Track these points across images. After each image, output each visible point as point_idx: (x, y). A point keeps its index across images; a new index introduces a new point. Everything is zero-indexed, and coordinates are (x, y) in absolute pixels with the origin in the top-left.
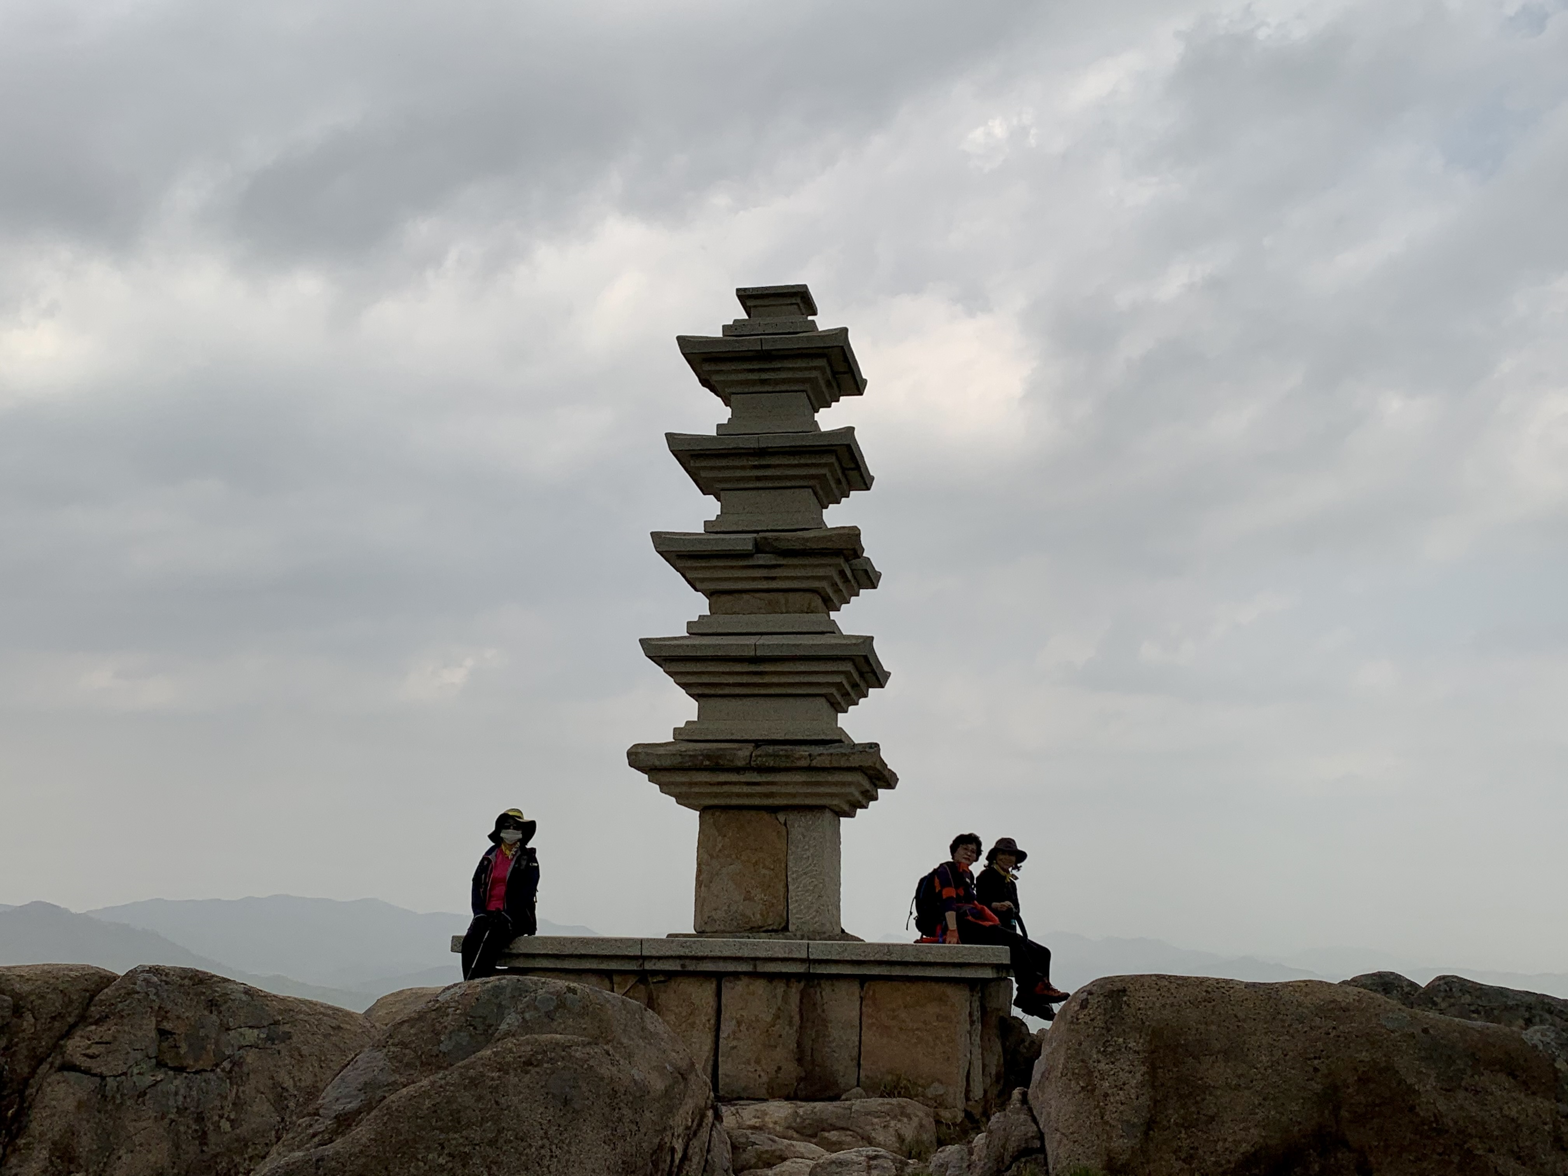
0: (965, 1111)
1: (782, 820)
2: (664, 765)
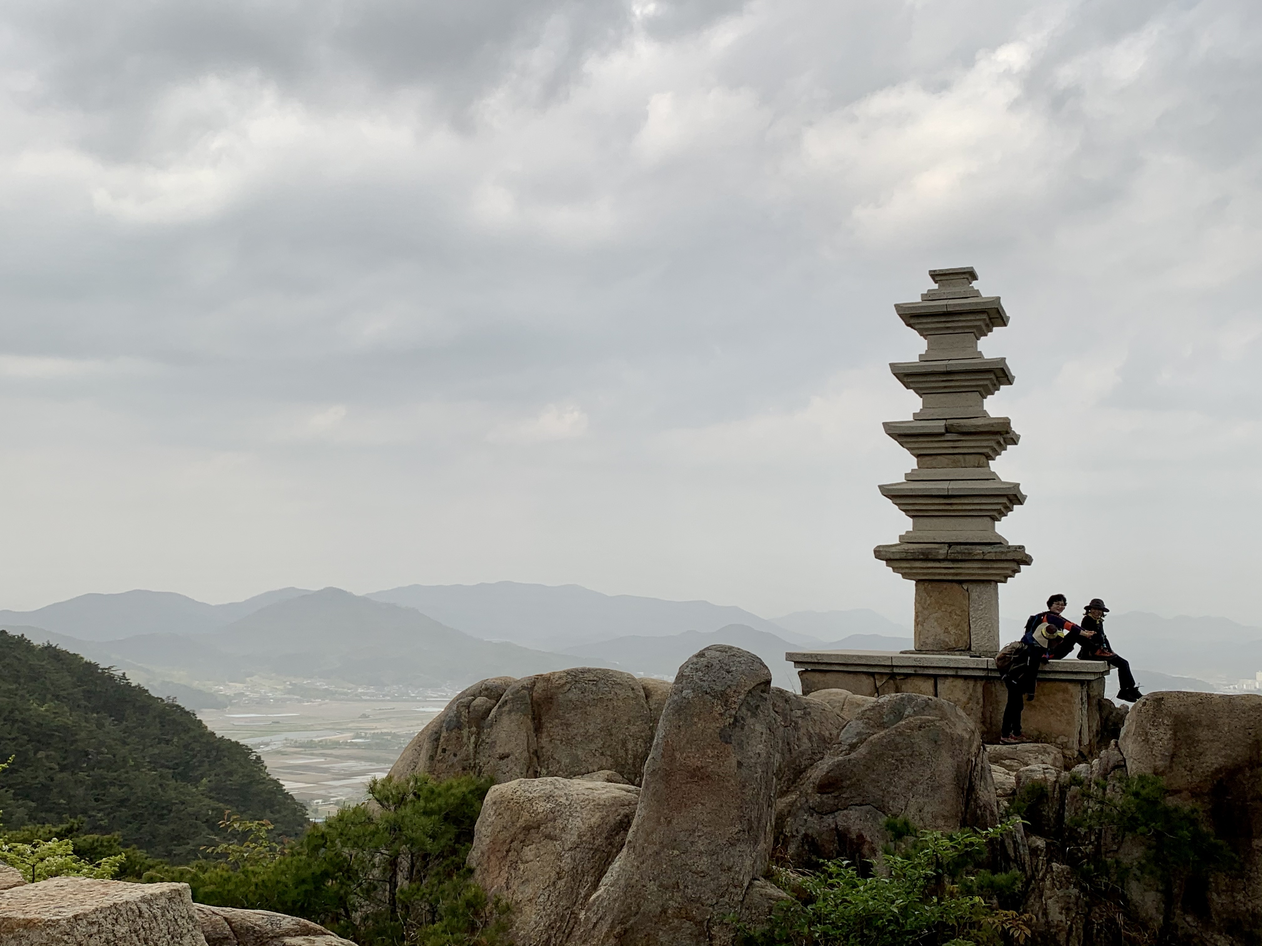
0: (1079, 751)
1: (966, 588)
2: (896, 558)
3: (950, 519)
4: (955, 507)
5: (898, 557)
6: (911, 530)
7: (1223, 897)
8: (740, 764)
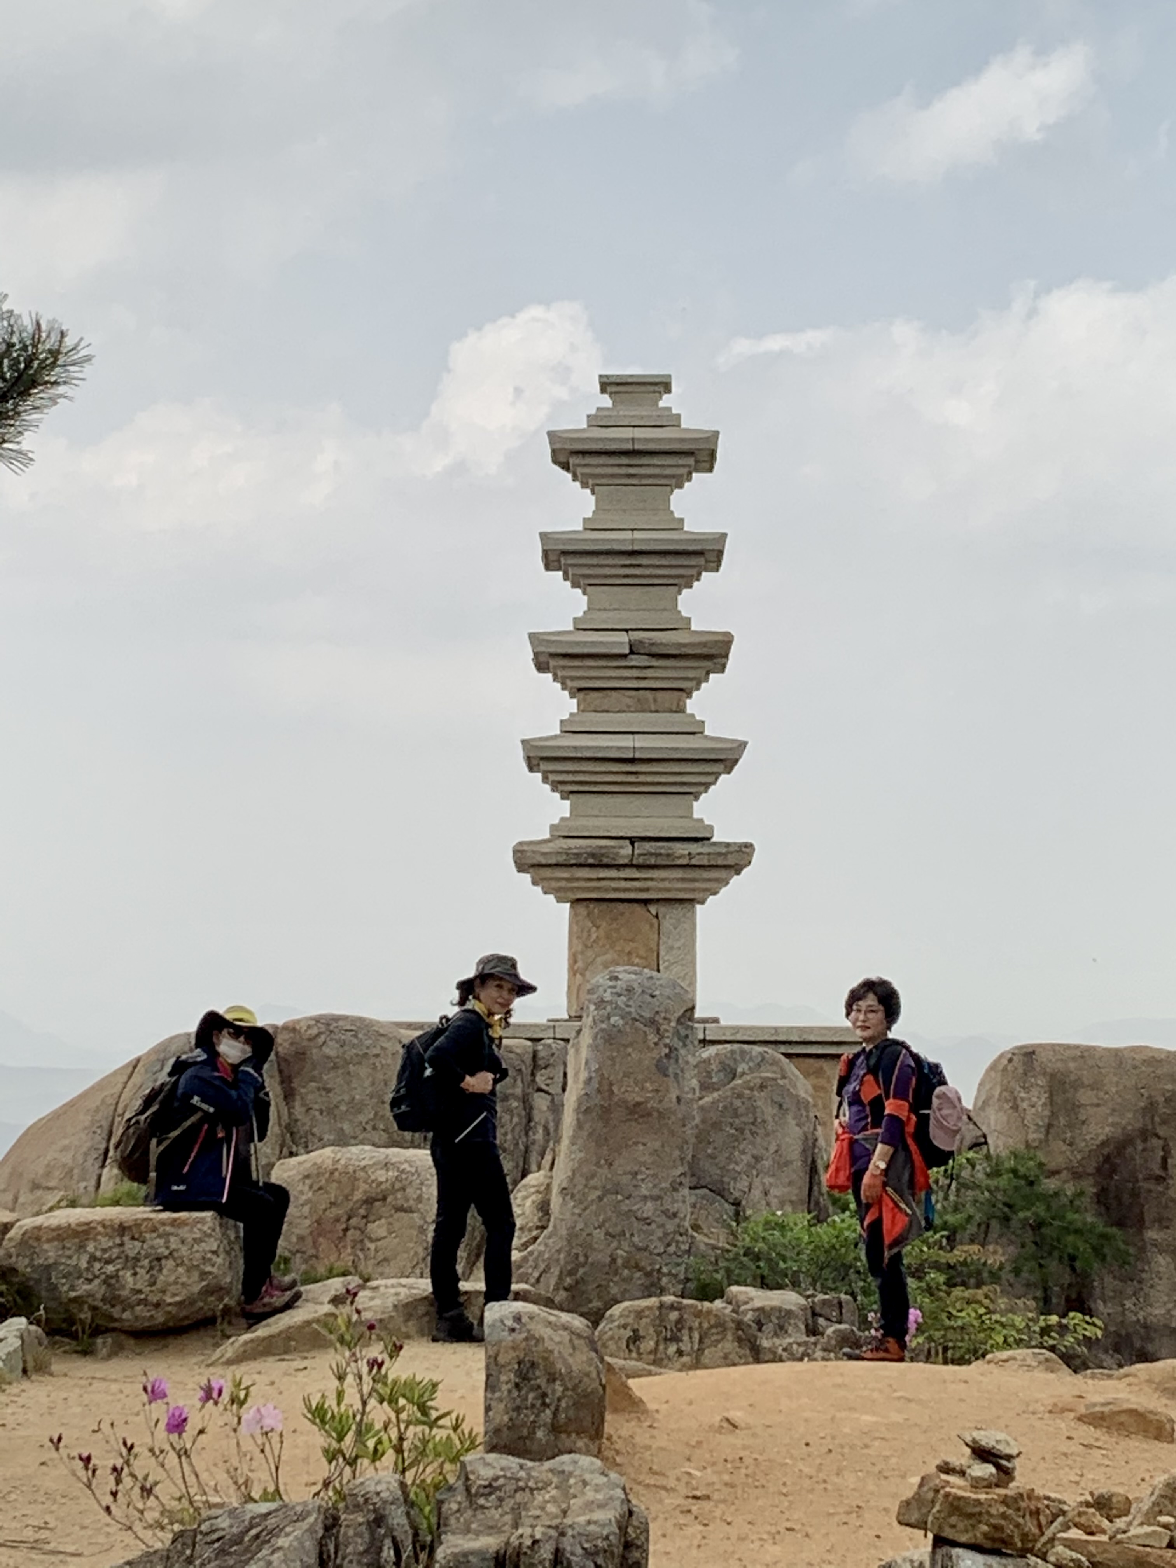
1: (654, 912)
2: (550, 862)
3: (632, 798)
4: (642, 778)
5: (553, 861)
6: (568, 815)
7: (1110, 1305)
8: (679, 1099)
